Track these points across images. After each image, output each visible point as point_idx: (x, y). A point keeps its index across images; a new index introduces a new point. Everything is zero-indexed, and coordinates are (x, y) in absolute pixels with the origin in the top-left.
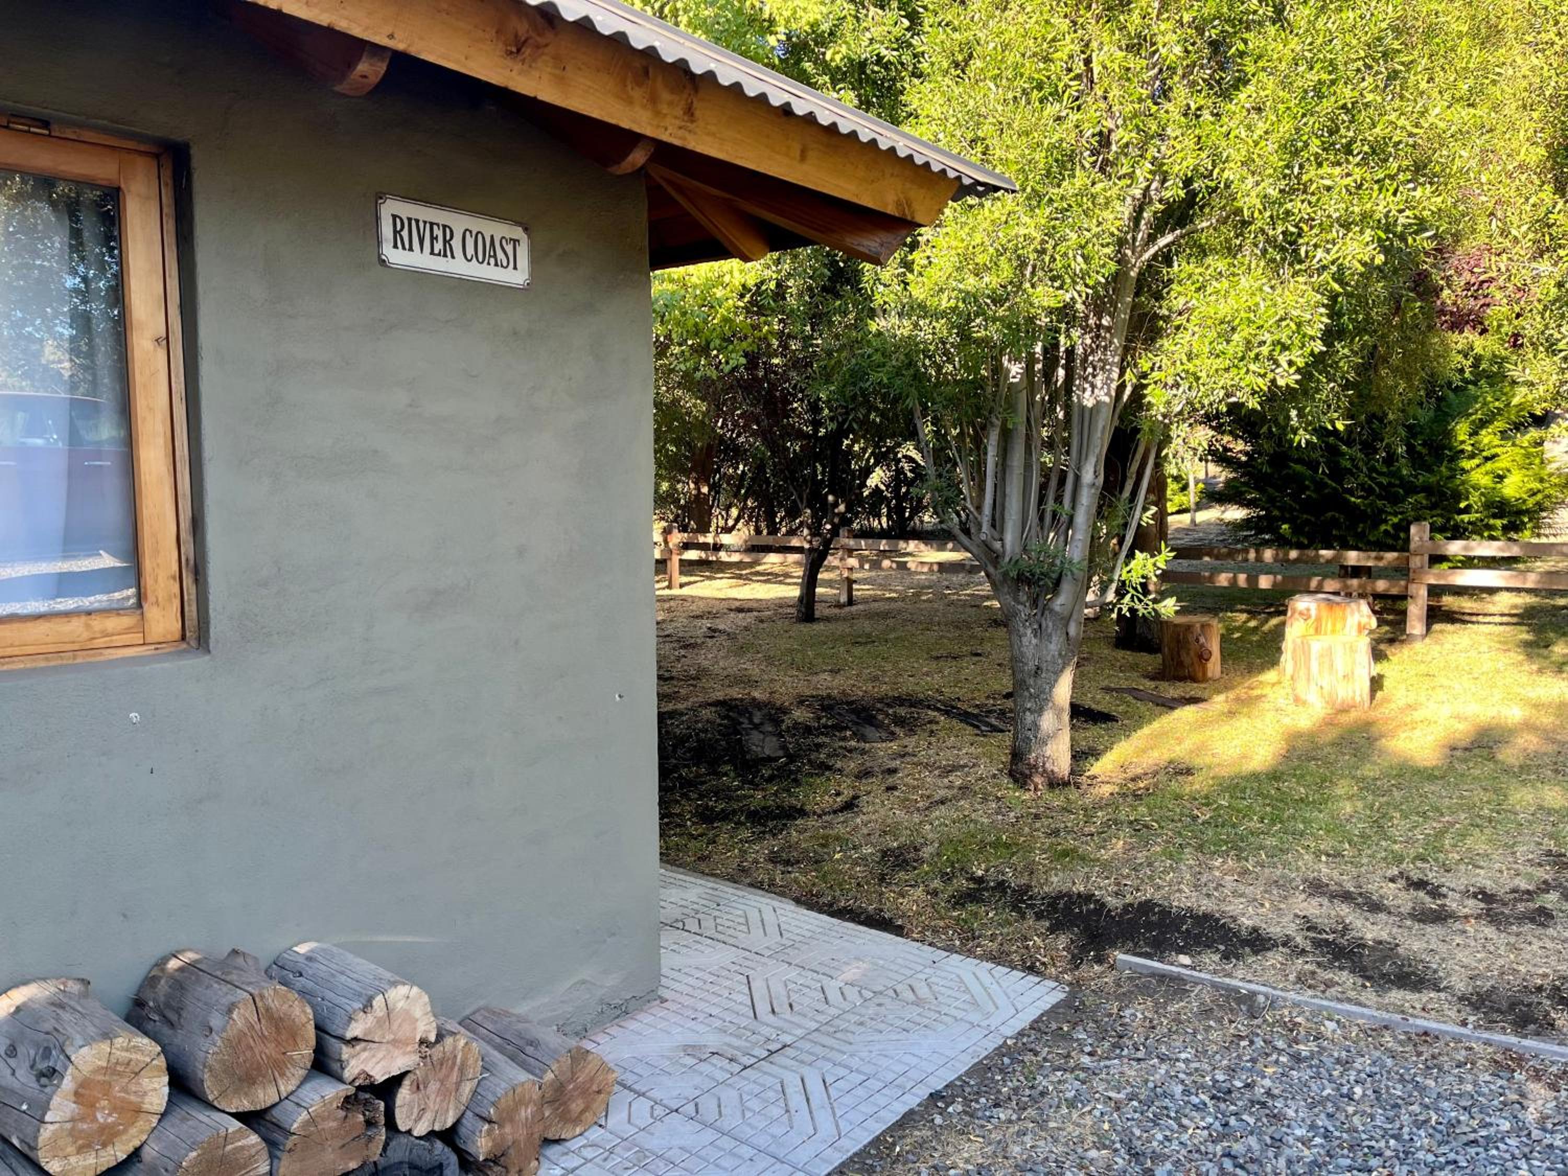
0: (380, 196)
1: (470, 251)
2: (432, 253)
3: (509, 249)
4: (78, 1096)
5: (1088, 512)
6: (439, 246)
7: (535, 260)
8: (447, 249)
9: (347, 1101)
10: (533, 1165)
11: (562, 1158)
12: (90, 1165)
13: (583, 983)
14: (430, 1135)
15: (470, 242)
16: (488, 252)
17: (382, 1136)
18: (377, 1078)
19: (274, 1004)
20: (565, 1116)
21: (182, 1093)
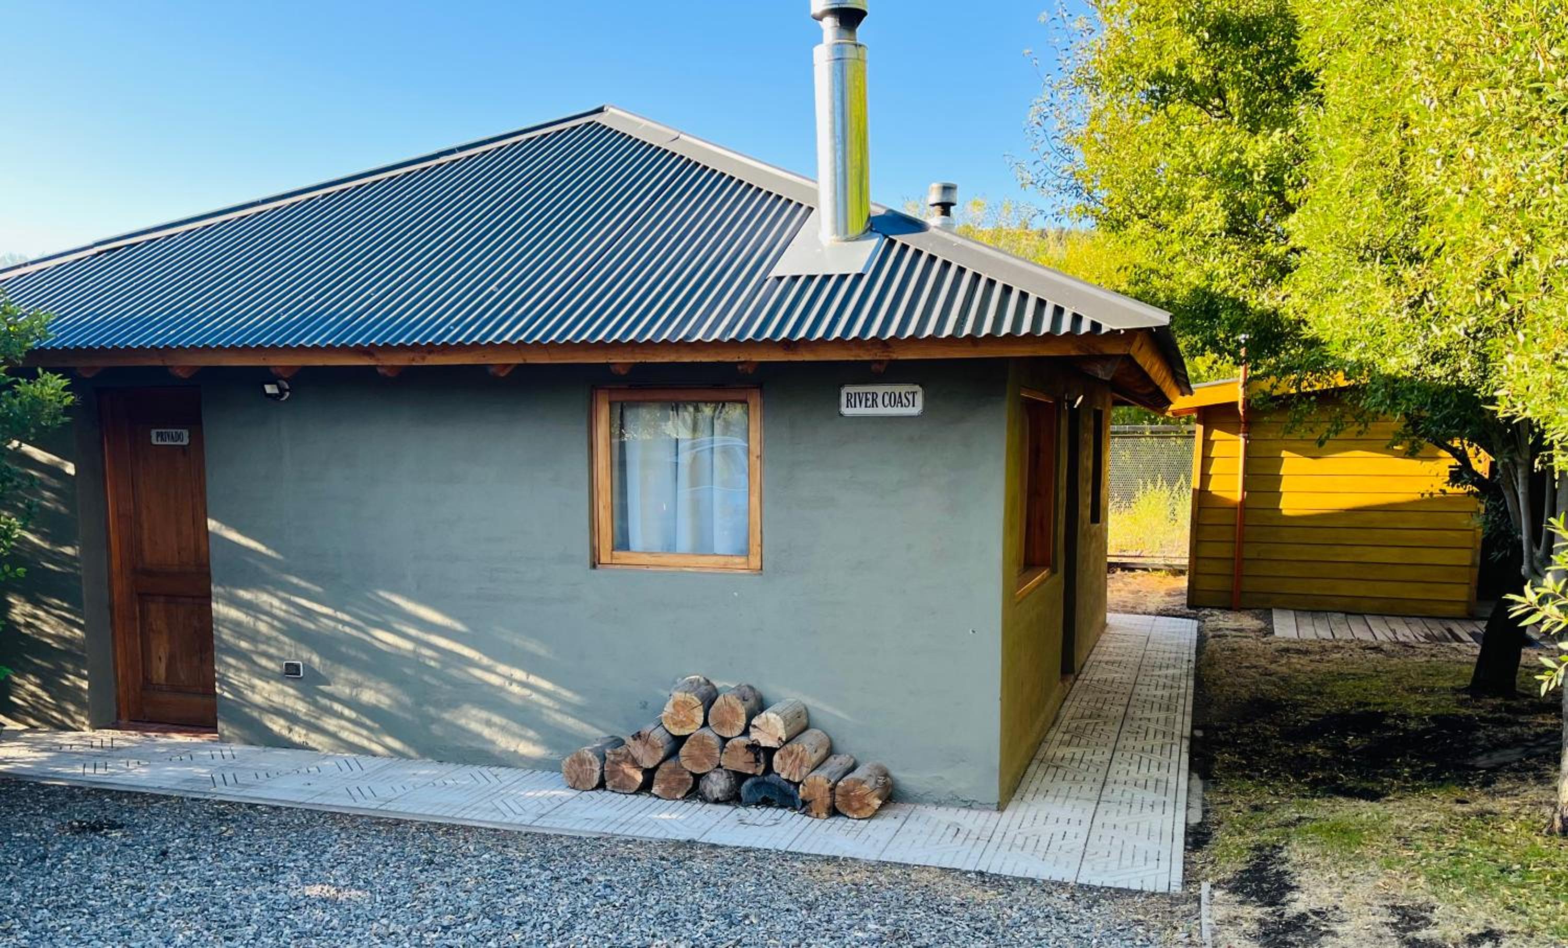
0: (842, 385)
1: (887, 402)
2: (866, 406)
3: (910, 397)
4: (674, 706)
6: (869, 403)
7: (926, 400)
8: (874, 403)
9: (747, 746)
10: (824, 815)
11: (840, 821)
12: (677, 732)
13: (941, 778)
14: (788, 780)
15: (887, 398)
16: (898, 401)
17: (763, 767)
18: (763, 745)
19: (732, 702)
20: (849, 806)
21: (705, 724)
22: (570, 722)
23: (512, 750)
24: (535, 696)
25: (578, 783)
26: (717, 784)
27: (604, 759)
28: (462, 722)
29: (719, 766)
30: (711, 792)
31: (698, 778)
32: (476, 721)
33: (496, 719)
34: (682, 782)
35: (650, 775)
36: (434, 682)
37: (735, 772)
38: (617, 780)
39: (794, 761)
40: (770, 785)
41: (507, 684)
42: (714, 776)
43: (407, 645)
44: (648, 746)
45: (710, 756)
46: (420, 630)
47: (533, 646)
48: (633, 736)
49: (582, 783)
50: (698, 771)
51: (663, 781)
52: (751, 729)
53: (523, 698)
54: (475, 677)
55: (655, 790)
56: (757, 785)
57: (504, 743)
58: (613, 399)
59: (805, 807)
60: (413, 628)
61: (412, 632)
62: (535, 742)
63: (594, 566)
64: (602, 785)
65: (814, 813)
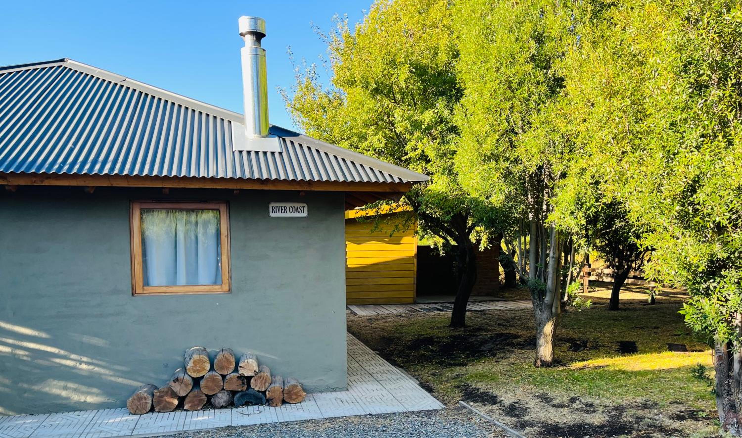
0: (269, 203)
1: (291, 211)
2: (281, 213)
3: (302, 209)
4: (194, 363)
5: (552, 267)
6: (283, 211)
7: (309, 211)
8: (285, 211)
9: (238, 377)
10: (280, 404)
11: (288, 406)
12: (195, 375)
13: (322, 380)
14: (258, 391)
15: (291, 209)
16: (296, 210)
17: (246, 386)
18: (246, 375)
19: (227, 356)
20: (291, 398)
21: (212, 368)
22: (120, 380)
23: (83, 401)
24: (96, 369)
25: (137, 411)
26: (222, 398)
27: (153, 395)
28: (47, 389)
29: (223, 389)
30: (219, 403)
31: (209, 397)
32: (56, 388)
33: (71, 385)
34: (201, 401)
35: (182, 400)
36: (26, 369)
37: (231, 391)
38: (162, 406)
39: (261, 381)
40: (250, 395)
41: (78, 364)
42: (220, 395)
43: (7, 350)
44: (183, 385)
45: (218, 386)
46: (15, 339)
47: (95, 341)
48: (174, 381)
49: (140, 411)
50: (210, 393)
51: (190, 402)
52: (239, 368)
53: (89, 371)
54: (56, 363)
55: (186, 407)
56: (242, 396)
57: (76, 397)
58: (142, 207)
59: (269, 402)
60: (10, 339)
61: (10, 341)
62: (97, 395)
63: (133, 295)
64: (152, 410)
65: (274, 405)
